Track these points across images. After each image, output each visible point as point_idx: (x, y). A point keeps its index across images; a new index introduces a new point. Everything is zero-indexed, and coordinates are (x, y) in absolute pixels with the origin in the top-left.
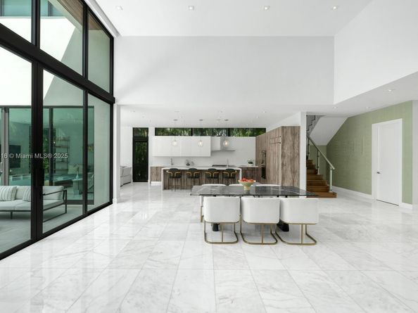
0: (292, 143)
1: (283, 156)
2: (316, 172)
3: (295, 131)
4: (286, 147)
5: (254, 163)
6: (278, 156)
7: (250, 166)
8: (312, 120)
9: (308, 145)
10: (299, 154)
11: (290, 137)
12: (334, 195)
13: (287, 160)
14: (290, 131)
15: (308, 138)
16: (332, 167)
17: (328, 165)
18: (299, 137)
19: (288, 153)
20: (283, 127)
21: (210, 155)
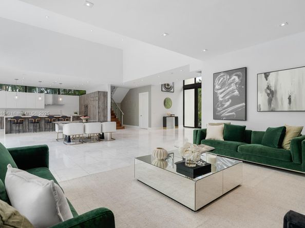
0: (103, 101)
1: (99, 108)
2: (115, 117)
3: (105, 94)
4: (100, 103)
5: (78, 113)
6: (96, 108)
7: (76, 115)
8: (113, 88)
9: (111, 102)
10: (107, 107)
11: (102, 97)
12: (123, 128)
13: (101, 110)
14: (102, 94)
15: (112, 99)
16: (123, 114)
17: (121, 113)
18: (107, 98)
19: (101, 106)
20: (99, 92)
21: (44, 108)
